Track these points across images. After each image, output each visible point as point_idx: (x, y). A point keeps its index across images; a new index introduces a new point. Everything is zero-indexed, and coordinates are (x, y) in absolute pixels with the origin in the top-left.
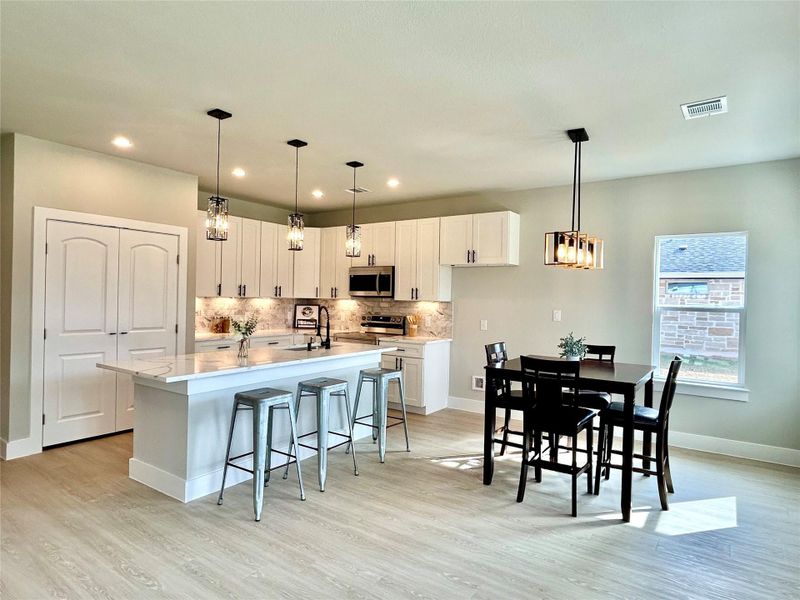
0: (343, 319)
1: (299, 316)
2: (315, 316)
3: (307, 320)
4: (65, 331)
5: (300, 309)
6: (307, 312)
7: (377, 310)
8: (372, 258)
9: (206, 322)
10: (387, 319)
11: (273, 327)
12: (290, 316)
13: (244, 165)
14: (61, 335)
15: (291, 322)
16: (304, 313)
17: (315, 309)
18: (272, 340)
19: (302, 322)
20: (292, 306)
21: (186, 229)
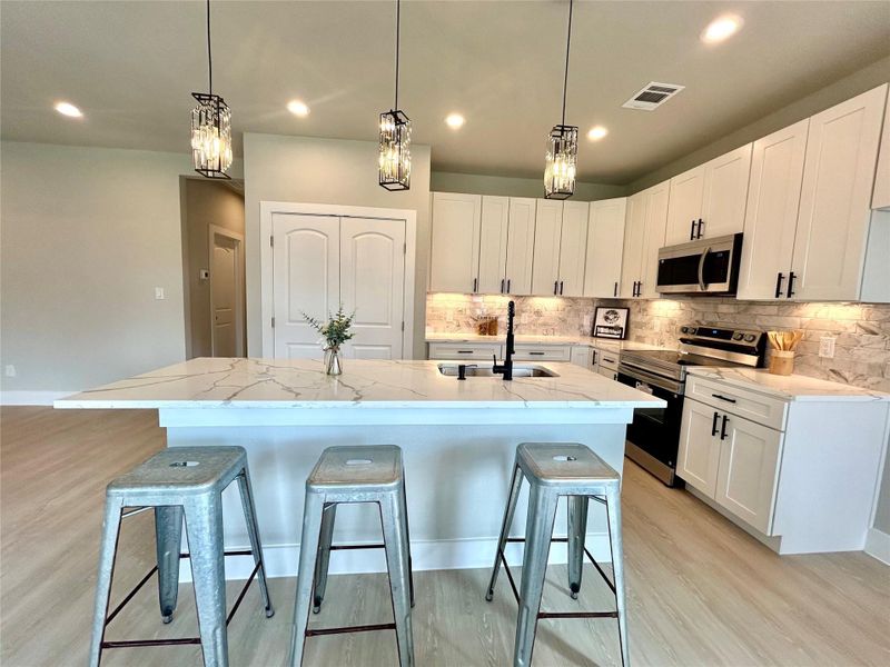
0: (657, 330)
1: (600, 321)
2: (622, 323)
3: (610, 328)
4: (290, 321)
5: (602, 312)
6: (611, 317)
7: (712, 318)
8: (698, 226)
9: (471, 322)
10: (727, 334)
11: (562, 333)
12: (587, 321)
13: (462, 107)
14: (288, 324)
15: (588, 329)
16: (606, 318)
17: (622, 313)
18: (535, 349)
19: (602, 330)
20: (592, 309)
21: (415, 212)
